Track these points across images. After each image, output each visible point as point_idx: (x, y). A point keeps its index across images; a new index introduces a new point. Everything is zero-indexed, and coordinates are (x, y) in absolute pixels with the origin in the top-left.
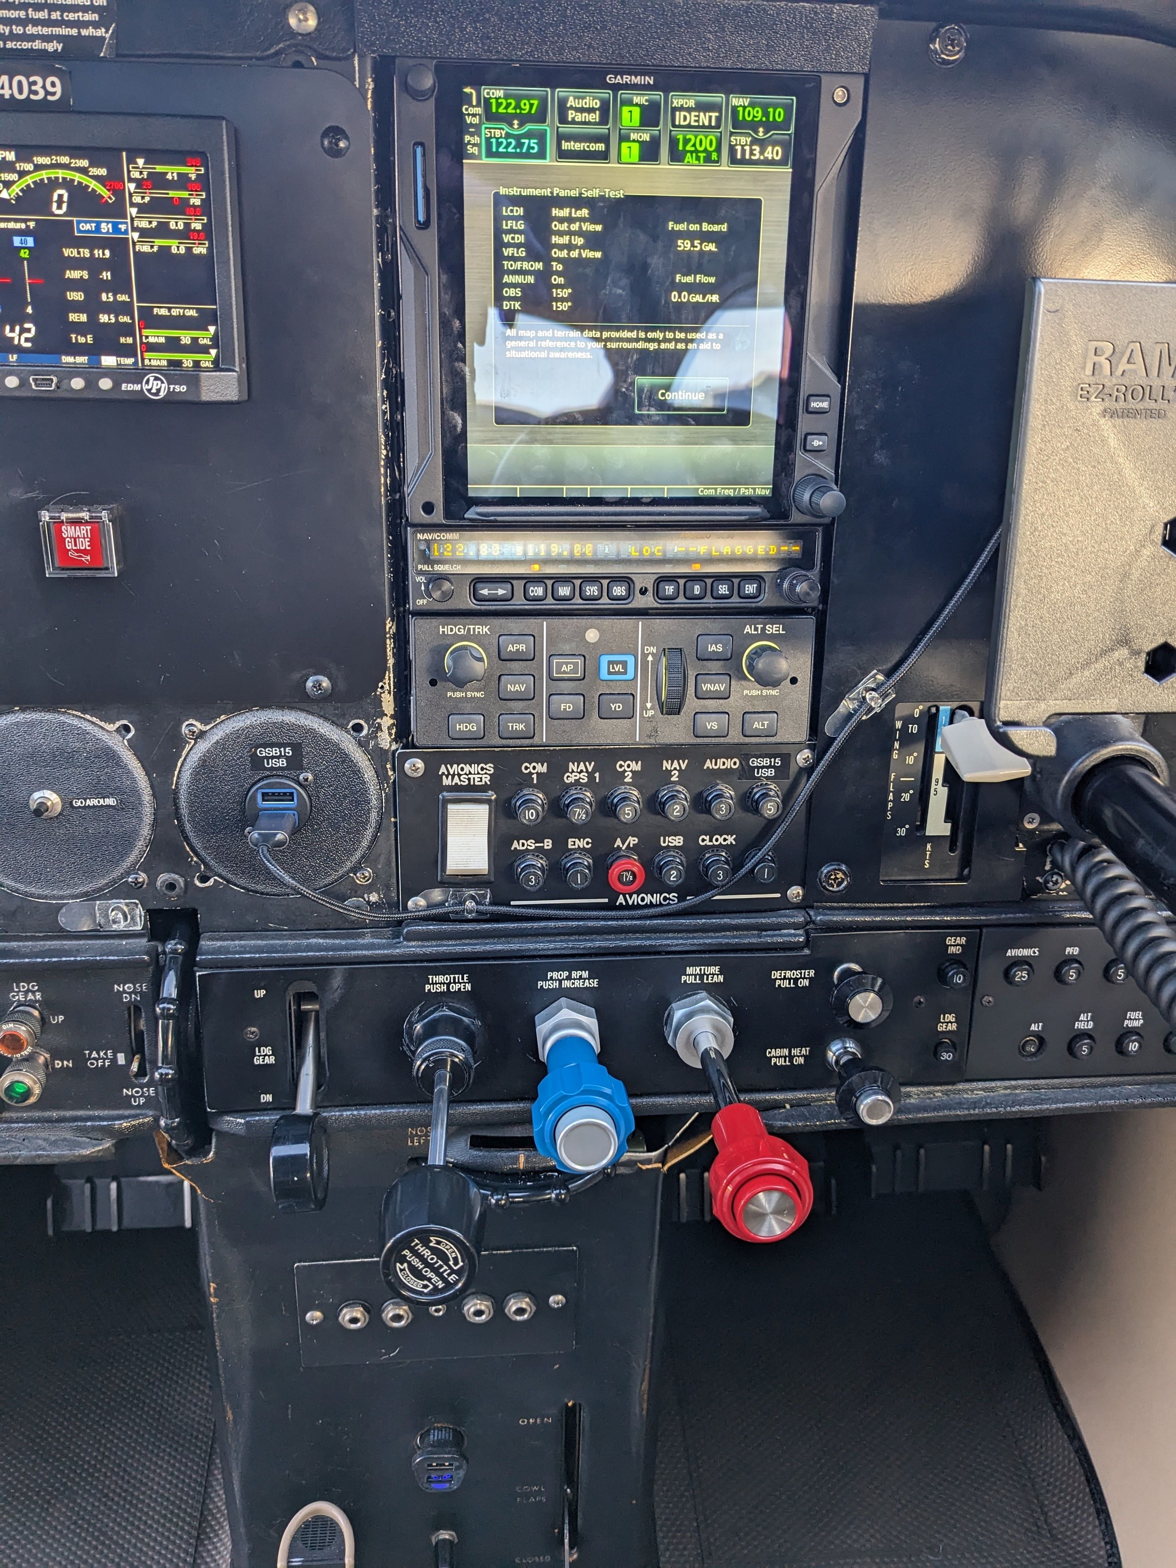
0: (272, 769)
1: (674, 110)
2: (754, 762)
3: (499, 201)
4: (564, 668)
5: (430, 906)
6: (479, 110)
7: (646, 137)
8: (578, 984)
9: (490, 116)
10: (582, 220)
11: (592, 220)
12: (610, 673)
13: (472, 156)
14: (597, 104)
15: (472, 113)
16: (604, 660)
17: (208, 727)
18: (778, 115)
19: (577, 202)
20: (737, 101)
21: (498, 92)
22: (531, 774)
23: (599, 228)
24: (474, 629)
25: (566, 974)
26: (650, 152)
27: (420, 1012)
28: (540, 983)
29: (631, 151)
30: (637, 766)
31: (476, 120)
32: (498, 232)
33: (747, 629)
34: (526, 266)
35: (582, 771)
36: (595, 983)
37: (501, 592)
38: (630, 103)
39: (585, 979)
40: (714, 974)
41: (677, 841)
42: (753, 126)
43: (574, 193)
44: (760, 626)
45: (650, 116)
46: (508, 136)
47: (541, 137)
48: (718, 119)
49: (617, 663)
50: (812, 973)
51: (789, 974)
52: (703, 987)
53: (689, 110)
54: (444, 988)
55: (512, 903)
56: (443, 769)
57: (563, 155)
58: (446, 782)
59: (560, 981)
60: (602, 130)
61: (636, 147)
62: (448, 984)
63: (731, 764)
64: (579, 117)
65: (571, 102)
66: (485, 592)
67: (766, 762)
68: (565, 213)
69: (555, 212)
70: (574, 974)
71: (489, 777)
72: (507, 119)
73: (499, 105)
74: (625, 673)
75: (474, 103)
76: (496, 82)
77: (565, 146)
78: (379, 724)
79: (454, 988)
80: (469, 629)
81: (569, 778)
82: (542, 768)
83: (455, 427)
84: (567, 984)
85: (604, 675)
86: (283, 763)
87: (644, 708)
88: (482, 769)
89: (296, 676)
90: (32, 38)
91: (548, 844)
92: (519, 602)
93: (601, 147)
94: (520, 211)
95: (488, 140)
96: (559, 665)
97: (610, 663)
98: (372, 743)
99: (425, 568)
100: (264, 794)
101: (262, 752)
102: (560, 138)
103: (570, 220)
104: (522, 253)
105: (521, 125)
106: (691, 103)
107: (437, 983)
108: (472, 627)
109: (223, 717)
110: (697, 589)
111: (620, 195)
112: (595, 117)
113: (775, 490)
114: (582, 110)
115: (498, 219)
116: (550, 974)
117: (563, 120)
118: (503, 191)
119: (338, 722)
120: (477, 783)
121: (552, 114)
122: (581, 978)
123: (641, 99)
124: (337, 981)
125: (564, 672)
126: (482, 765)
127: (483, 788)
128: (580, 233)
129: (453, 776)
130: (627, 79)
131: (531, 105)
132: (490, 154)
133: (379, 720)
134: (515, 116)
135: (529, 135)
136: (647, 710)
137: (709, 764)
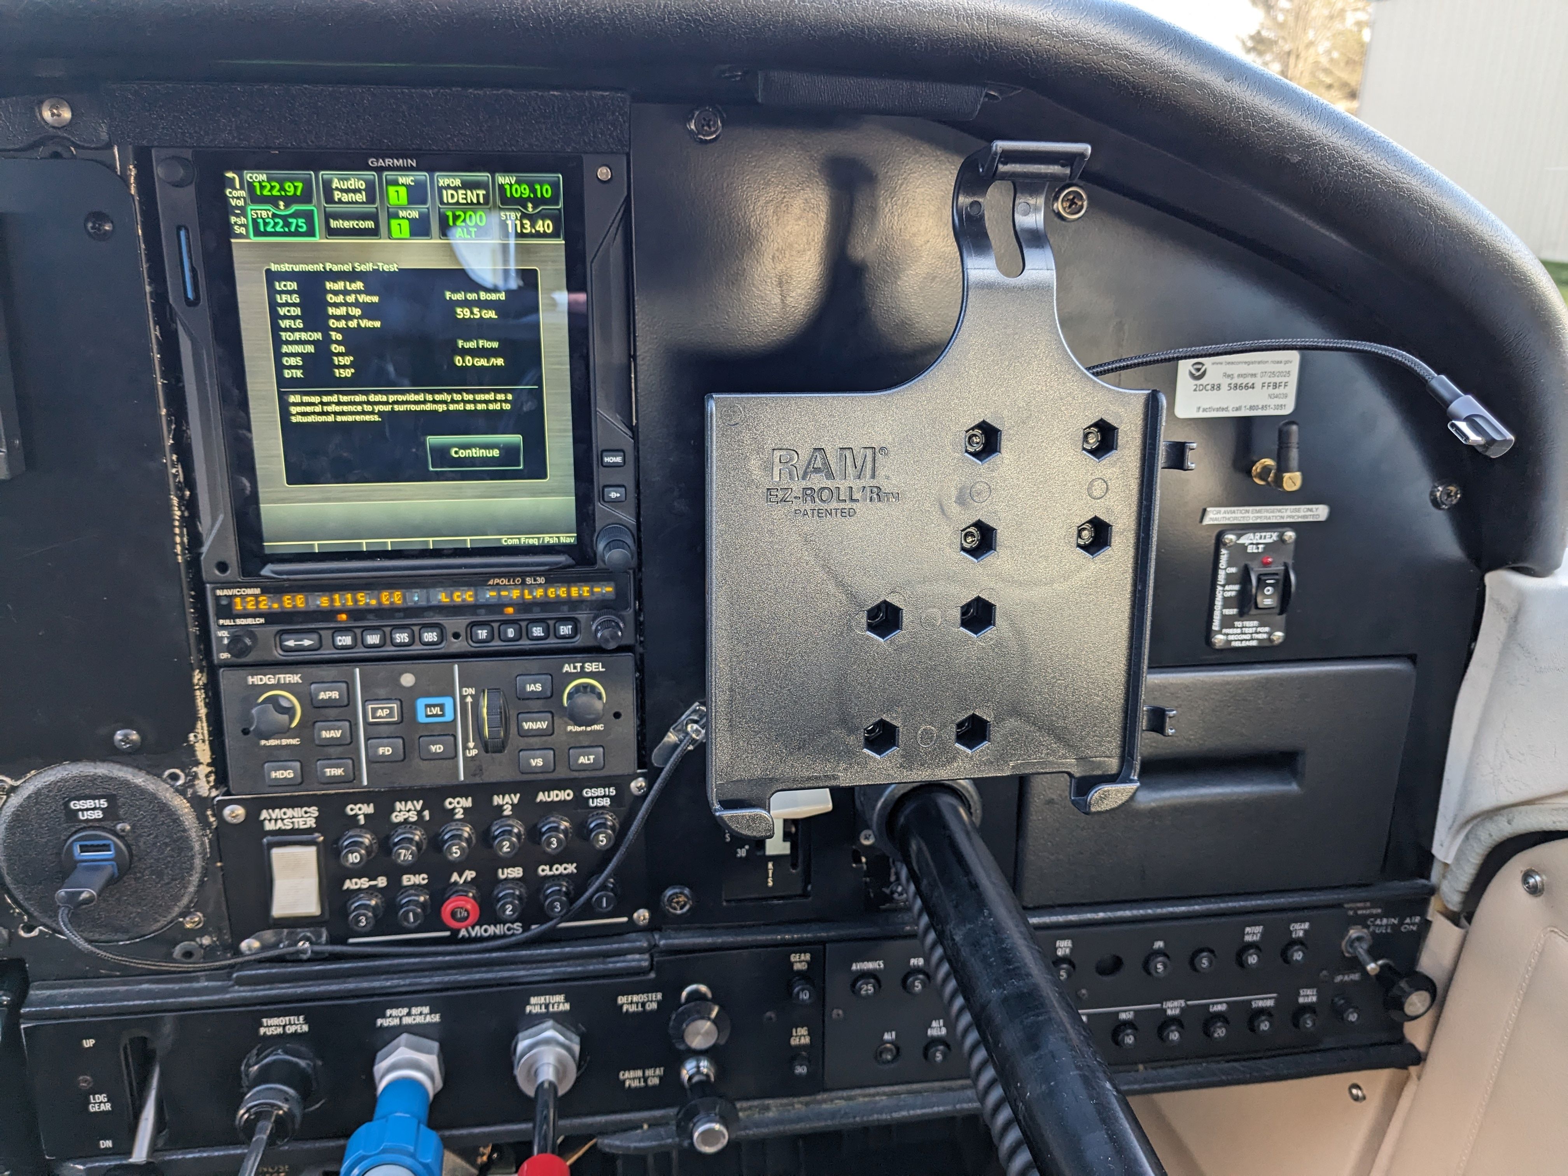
0: (87, 821)
1: (440, 189)
2: (587, 793)
3: (272, 277)
4: (379, 713)
5: (264, 948)
6: (243, 193)
7: (415, 214)
8: (420, 1020)
9: (255, 198)
10: (358, 292)
11: (367, 291)
12: (428, 716)
13: (240, 236)
14: (362, 185)
15: (236, 196)
16: (421, 703)
17: (19, 783)
18: (546, 191)
19: (352, 276)
20: (502, 179)
21: (262, 177)
22: (356, 815)
23: (375, 299)
24: (284, 678)
25: (405, 1010)
26: (419, 228)
27: (258, 1055)
28: (379, 1022)
29: (400, 228)
30: (468, 803)
31: (241, 203)
32: (273, 306)
33: (566, 668)
34: (304, 336)
35: (409, 811)
36: (436, 1018)
37: (307, 643)
38: (395, 183)
39: (426, 1015)
40: (559, 1003)
41: (516, 872)
42: (522, 202)
43: (347, 268)
44: (579, 665)
45: (417, 195)
46: (274, 216)
47: (308, 216)
48: (486, 197)
49: (434, 706)
50: (659, 996)
51: (636, 998)
52: (548, 1016)
53: (456, 189)
54: (280, 1030)
55: (351, 941)
56: (264, 814)
57: (332, 232)
58: (269, 826)
59: (401, 1018)
60: (370, 208)
61: (405, 224)
62: (284, 1026)
63: (566, 795)
64: (345, 198)
65: (336, 184)
66: (291, 643)
67: (600, 791)
68: (339, 286)
69: (329, 285)
70: (414, 1010)
71: (314, 820)
72: (272, 201)
73: (262, 187)
74: (443, 715)
75: (238, 186)
76: (258, 167)
77: (334, 224)
78: (196, 773)
79: (290, 1030)
80: (279, 679)
81: (397, 817)
82: (369, 809)
83: (243, 489)
84: (407, 1021)
85: (422, 718)
86: (99, 814)
87: (465, 748)
88: (306, 812)
89: (103, 731)
91: (382, 882)
92: (328, 651)
93: (370, 224)
94: (294, 286)
95: (254, 221)
96: (374, 710)
97: (427, 706)
98: (190, 792)
99: (227, 622)
100: (81, 846)
101: (75, 805)
102: (328, 216)
103: (346, 292)
104: (299, 324)
105: (287, 206)
106: (458, 182)
107: (272, 1026)
108: (282, 676)
109: (33, 772)
110: (511, 633)
111: (394, 268)
112: (361, 197)
113: (578, 538)
114: (347, 191)
115: (272, 292)
116: (388, 1012)
117: (329, 199)
118: (274, 267)
119: (154, 770)
120: (302, 827)
121: (318, 194)
122: (421, 1014)
123: (407, 179)
124: (167, 1029)
125: (380, 717)
126: (305, 809)
127: (309, 831)
128: (356, 304)
129: (276, 820)
130: (389, 162)
131: (296, 188)
132: (257, 233)
133: (195, 769)
134: (281, 198)
135: (296, 215)
136: (469, 749)
137: (541, 797)
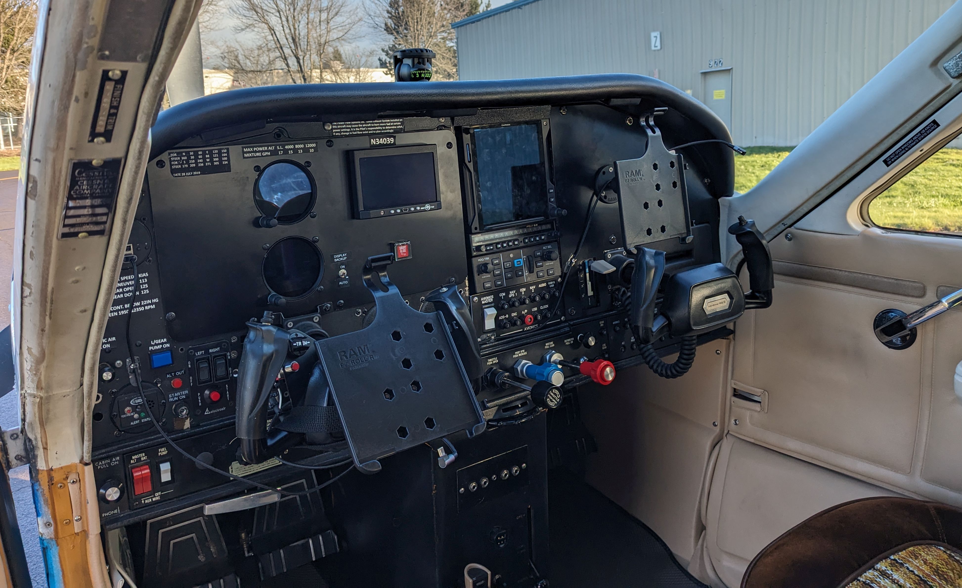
2: (549, 283)
5: (482, 341)
8: (522, 354)
16: (515, 261)
22: (502, 296)
25: (519, 352)
28: (514, 356)
30: (524, 289)
33: (544, 248)
35: (513, 294)
36: (526, 353)
37: (491, 248)
39: (524, 352)
40: (552, 344)
41: (536, 309)
44: (546, 247)
49: (518, 261)
50: (573, 338)
51: (568, 340)
52: (550, 348)
54: (492, 363)
55: (501, 335)
56: (482, 299)
58: (483, 303)
59: (518, 354)
62: (492, 361)
63: (544, 285)
66: (488, 248)
67: (552, 283)
70: (521, 351)
71: (493, 299)
74: (520, 264)
79: (494, 362)
81: (510, 296)
82: (504, 294)
84: (520, 355)
85: (516, 265)
88: (491, 297)
90: (387, 129)
91: (507, 316)
92: (495, 250)
98: (464, 296)
99: (475, 244)
107: (490, 362)
108: (485, 259)
110: (532, 240)
116: (515, 353)
120: (490, 302)
125: (507, 267)
127: (492, 303)
129: (485, 301)
133: (465, 289)
136: (526, 273)
137: (540, 286)
